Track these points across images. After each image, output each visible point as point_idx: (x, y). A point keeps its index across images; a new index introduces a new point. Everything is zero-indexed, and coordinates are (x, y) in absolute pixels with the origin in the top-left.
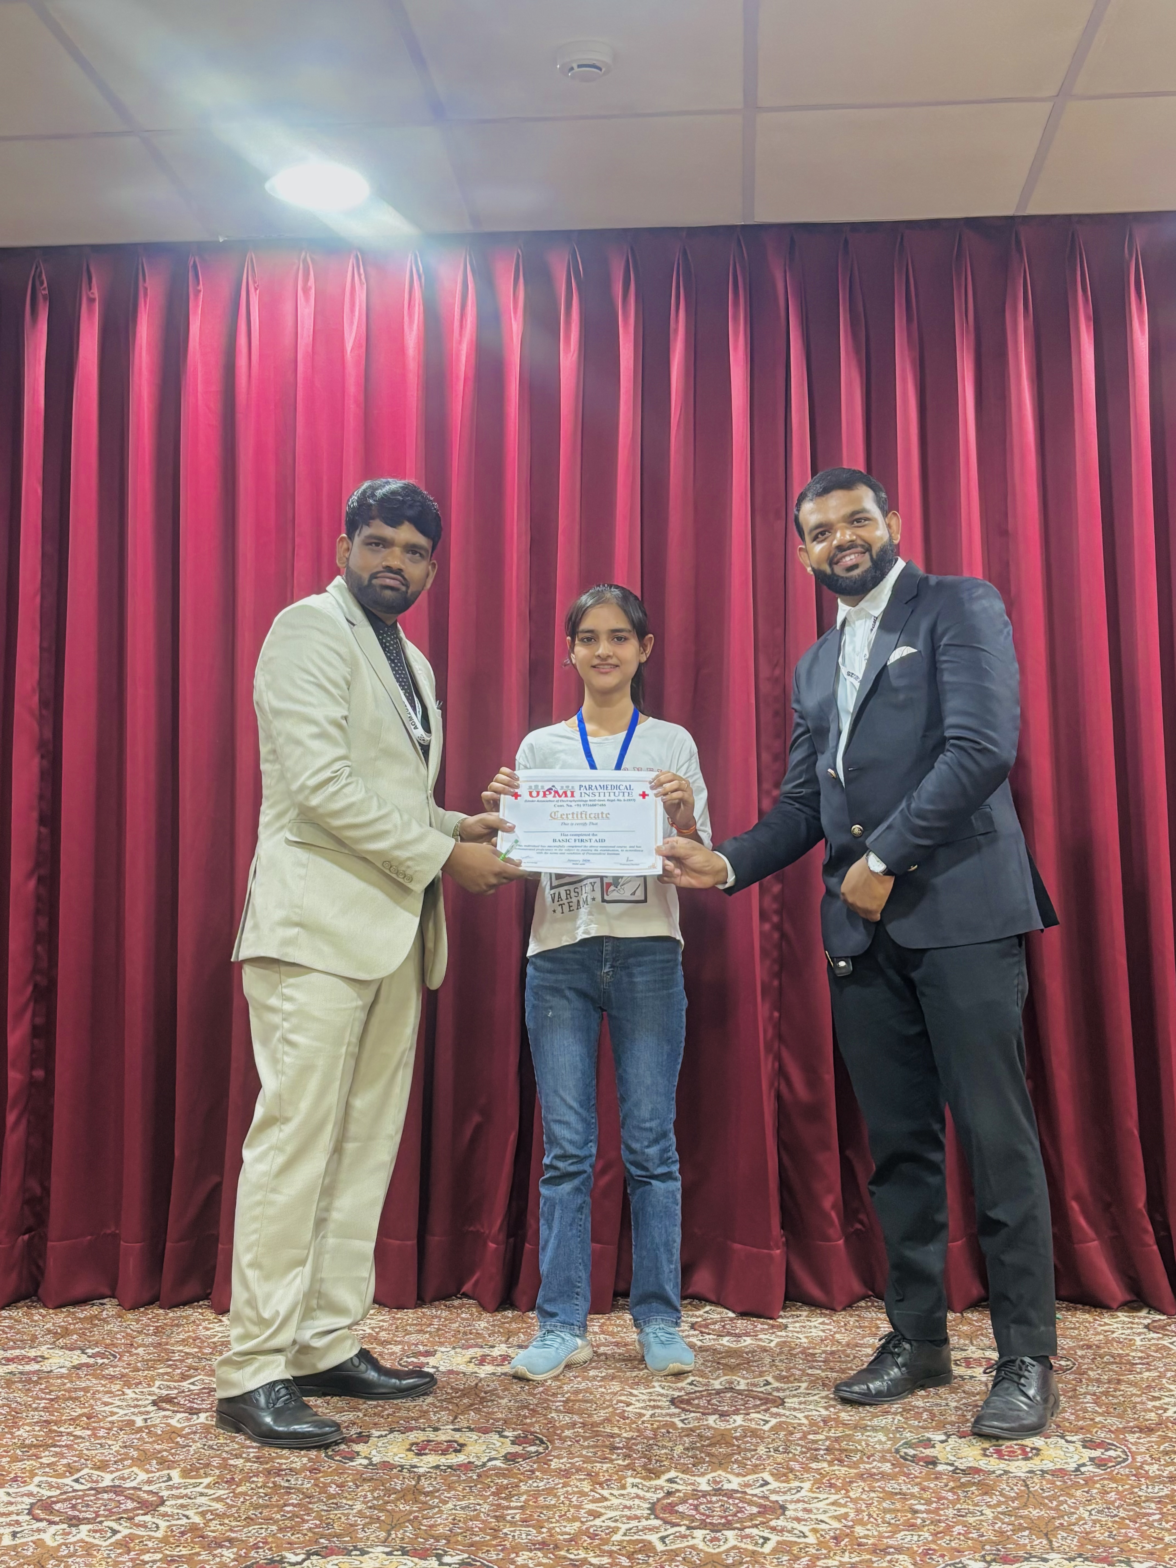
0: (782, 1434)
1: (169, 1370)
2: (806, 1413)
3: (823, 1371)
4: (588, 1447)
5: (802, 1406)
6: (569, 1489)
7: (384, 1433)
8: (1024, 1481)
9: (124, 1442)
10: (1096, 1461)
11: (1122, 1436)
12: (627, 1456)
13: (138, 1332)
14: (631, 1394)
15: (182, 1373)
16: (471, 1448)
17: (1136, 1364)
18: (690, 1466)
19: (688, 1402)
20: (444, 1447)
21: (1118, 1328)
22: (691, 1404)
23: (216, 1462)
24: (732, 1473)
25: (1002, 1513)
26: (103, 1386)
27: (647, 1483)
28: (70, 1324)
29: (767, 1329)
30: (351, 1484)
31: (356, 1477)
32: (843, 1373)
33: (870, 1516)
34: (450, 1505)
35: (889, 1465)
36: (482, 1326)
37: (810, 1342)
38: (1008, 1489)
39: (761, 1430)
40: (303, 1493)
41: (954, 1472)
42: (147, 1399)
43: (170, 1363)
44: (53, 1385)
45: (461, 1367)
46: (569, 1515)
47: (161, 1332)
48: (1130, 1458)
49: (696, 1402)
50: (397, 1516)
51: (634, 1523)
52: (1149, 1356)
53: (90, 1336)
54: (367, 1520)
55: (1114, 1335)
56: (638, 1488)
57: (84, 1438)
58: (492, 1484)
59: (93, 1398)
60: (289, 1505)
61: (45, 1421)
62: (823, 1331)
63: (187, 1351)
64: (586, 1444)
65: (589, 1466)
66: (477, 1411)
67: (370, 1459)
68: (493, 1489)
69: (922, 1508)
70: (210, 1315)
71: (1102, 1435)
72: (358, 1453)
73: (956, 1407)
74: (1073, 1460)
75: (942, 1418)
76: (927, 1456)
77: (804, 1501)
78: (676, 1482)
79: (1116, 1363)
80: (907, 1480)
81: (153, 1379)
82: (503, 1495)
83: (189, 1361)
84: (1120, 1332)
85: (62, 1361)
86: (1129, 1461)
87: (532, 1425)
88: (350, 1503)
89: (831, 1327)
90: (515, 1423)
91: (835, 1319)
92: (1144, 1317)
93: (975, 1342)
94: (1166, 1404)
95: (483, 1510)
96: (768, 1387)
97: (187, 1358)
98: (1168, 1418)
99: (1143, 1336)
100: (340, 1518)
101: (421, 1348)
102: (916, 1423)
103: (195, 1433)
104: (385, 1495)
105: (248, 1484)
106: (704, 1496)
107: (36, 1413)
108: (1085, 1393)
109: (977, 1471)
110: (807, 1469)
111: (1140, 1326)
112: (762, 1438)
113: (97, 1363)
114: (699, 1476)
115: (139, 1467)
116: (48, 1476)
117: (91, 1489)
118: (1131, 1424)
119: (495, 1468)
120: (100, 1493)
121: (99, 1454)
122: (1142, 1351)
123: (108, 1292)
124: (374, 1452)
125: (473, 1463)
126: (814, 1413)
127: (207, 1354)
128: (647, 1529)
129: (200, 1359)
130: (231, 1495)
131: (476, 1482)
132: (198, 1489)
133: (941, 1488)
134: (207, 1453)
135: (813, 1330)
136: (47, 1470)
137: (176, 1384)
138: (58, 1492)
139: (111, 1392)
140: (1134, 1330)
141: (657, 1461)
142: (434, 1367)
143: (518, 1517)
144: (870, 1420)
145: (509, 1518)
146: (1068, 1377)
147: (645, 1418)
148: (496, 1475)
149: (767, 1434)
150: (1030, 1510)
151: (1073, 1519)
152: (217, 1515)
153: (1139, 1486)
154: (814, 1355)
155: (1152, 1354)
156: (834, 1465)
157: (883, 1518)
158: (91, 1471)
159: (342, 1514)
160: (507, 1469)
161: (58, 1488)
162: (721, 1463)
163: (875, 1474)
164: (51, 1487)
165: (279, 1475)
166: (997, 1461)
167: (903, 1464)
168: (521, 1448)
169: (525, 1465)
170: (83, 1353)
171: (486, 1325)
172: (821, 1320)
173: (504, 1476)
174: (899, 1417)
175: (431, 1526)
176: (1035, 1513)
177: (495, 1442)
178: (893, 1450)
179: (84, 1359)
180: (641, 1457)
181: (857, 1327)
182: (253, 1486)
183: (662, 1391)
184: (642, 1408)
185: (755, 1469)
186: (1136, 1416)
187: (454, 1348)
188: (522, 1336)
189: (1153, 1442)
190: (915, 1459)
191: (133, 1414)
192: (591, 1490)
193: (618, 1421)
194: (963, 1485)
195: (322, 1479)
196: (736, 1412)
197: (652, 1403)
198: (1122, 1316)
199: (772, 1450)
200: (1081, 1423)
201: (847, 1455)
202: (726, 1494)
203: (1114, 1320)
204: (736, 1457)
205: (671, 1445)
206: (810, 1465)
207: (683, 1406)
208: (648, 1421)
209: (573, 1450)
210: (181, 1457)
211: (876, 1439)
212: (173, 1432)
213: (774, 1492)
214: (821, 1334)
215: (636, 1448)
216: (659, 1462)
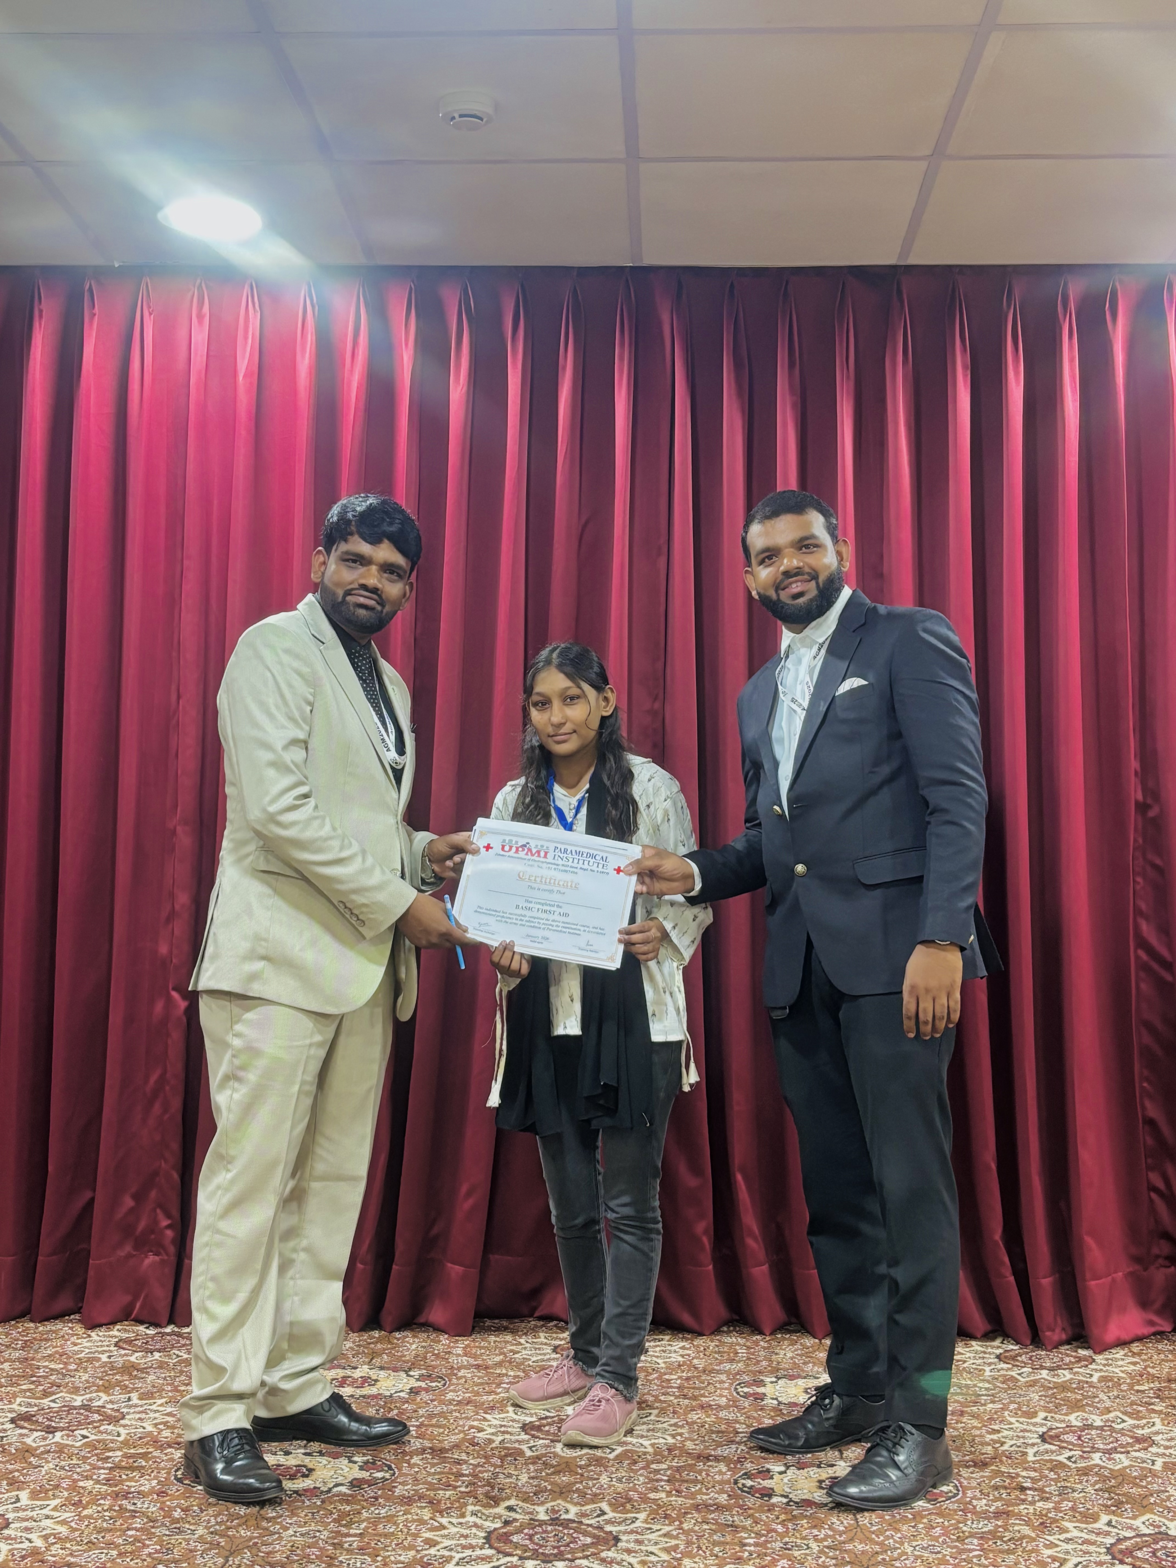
0: (626, 1462)
1: (32, 1387)
2: (653, 1441)
3: (677, 1397)
4: (434, 1474)
5: (650, 1434)
6: (409, 1516)
12: (470, 1484)
13: (7, 1346)
14: (485, 1419)
15: (44, 1390)
16: (319, 1473)
17: (983, 1395)
18: (531, 1494)
19: (539, 1428)
20: (292, 1472)
21: (969, 1358)
22: (542, 1430)
23: (66, 1484)
24: (571, 1502)
25: (828, 1547)
27: (486, 1512)
30: (196, 1508)
31: (202, 1502)
33: (699, 1548)
34: (291, 1532)
35: (725, 1496)
36: (347, 1346)
37: (667, 1368)
38: (838, 1523)
39: (607, 1458)
40: (148, 1517)
41: (787, 1504)
42: (7, 1417)
43: (34, 1379)
46: (405, 1543)
47: (29, 1346)
48: (960, 1493)
49: (547, 1428)
50: (238, 1541)
51: (468, 1552)
52: (996, 1387)
54: (207, 1546)
55: (965, 1365)
56: (477, 1516)
58: (334, 1511)
60: (132, 1529)
62: (682, 1356)
63: (52, 1366)
64: (433, 1470)
65: (432, 1493)
68: (335, 1516)
69: (751, 1541)
70: (79, 1329)
76: (765, 1488)
77: (637, 1533)
78: (515, 1510)
79: (962, 1394)
80: (741, 1512)
81: (15, 1396)
82: (344, 1522)
83: (53, 1377)
84: (972, 1361)
86: (959, 1497)
88: (192, 1527)
89: (691, 1352)
91: (695, 1343)
92: (997, 1346)
94: (1003, 1437)
95: (322, 1537)
97: (51, 1375)
98: (1004, 1451)
99: (993, 1367)
100: (181, 1543)
103: (49, 1452)
104: (227, 1521)
105: (94, 1507)
106: (540, 1526)
109: (809, 1503)
110: (644, 1499)
111: (992, 1356)
112: (606, 1467)
114: (538, 1505)
118: (967, 1458)
119: (340, 1494)
122: (988, 1382)
125: (319, 1488)
126: (661, 1441)
127: (71, 1371)
128: (479, 1558)
129: (64, 1375)
130: (76, 1518)
131: (320, 1508)
132: (45, 1511)
133: (773, 1520)
134: (58, 1474)
135: (673, 1355)
137: (37, 1401)
140: (985, 1360)
141: (499, 1489)
143: (355, 1545)
144: (714, 1450)
145: (346, 1546)
147: (494, 1445)
148: (341, 1501)
149: (611, 1462)
150: (856, 1544)
151: (895, 1554)
152: (60, 1539)
153: (965, 1522)
154: (669, 1381)
155: (999, 1384)
156: (672, 1496)
157: (711, 1550)
159: (183, 1539)
160: (351, 1496)
162: (563, 1492)
163: (710, 1505)
165: (126, 1498)
167: (740, 1495)
168: (368, 1474)
169: (370, 1492)
171: (351, 1345)
172: (682, 1344)
173: (348, 1502)
174: (743, 1447)
175: (268, 1553)
176: (860, 1547)
177: (344, 1467)
178: (732, 1481)
180: (484, 1486)
181: (716, 1352)
182: (100, 1509)
183: (515, 1417)
185: (596, 1498)
186: (973, 1449)
188: (386, 1357)
189: (984, 1477)
190: (751, 1491)
192: (431, 1519)
193: (467, 1447)
194: (794, 1517)
195: (168, 1503)
197: (503, 1429)
198: (976, 1345)
199: (614, 1479)
201: (686, 1485)
202: (562, 1524)
203: (967, 1349)
204: (578, 1486)
205: (516, 1473)
206: (649, 1495)
207: (533, 1432)
208: (497, 1448)
209: (420, 1476)
210: (32, 1478)
211: (717, 1469)
212: (27, 1451)
213: (609, 1522)
214: (680, 1359)
215: (481, 1475)
216: (501, 1490)
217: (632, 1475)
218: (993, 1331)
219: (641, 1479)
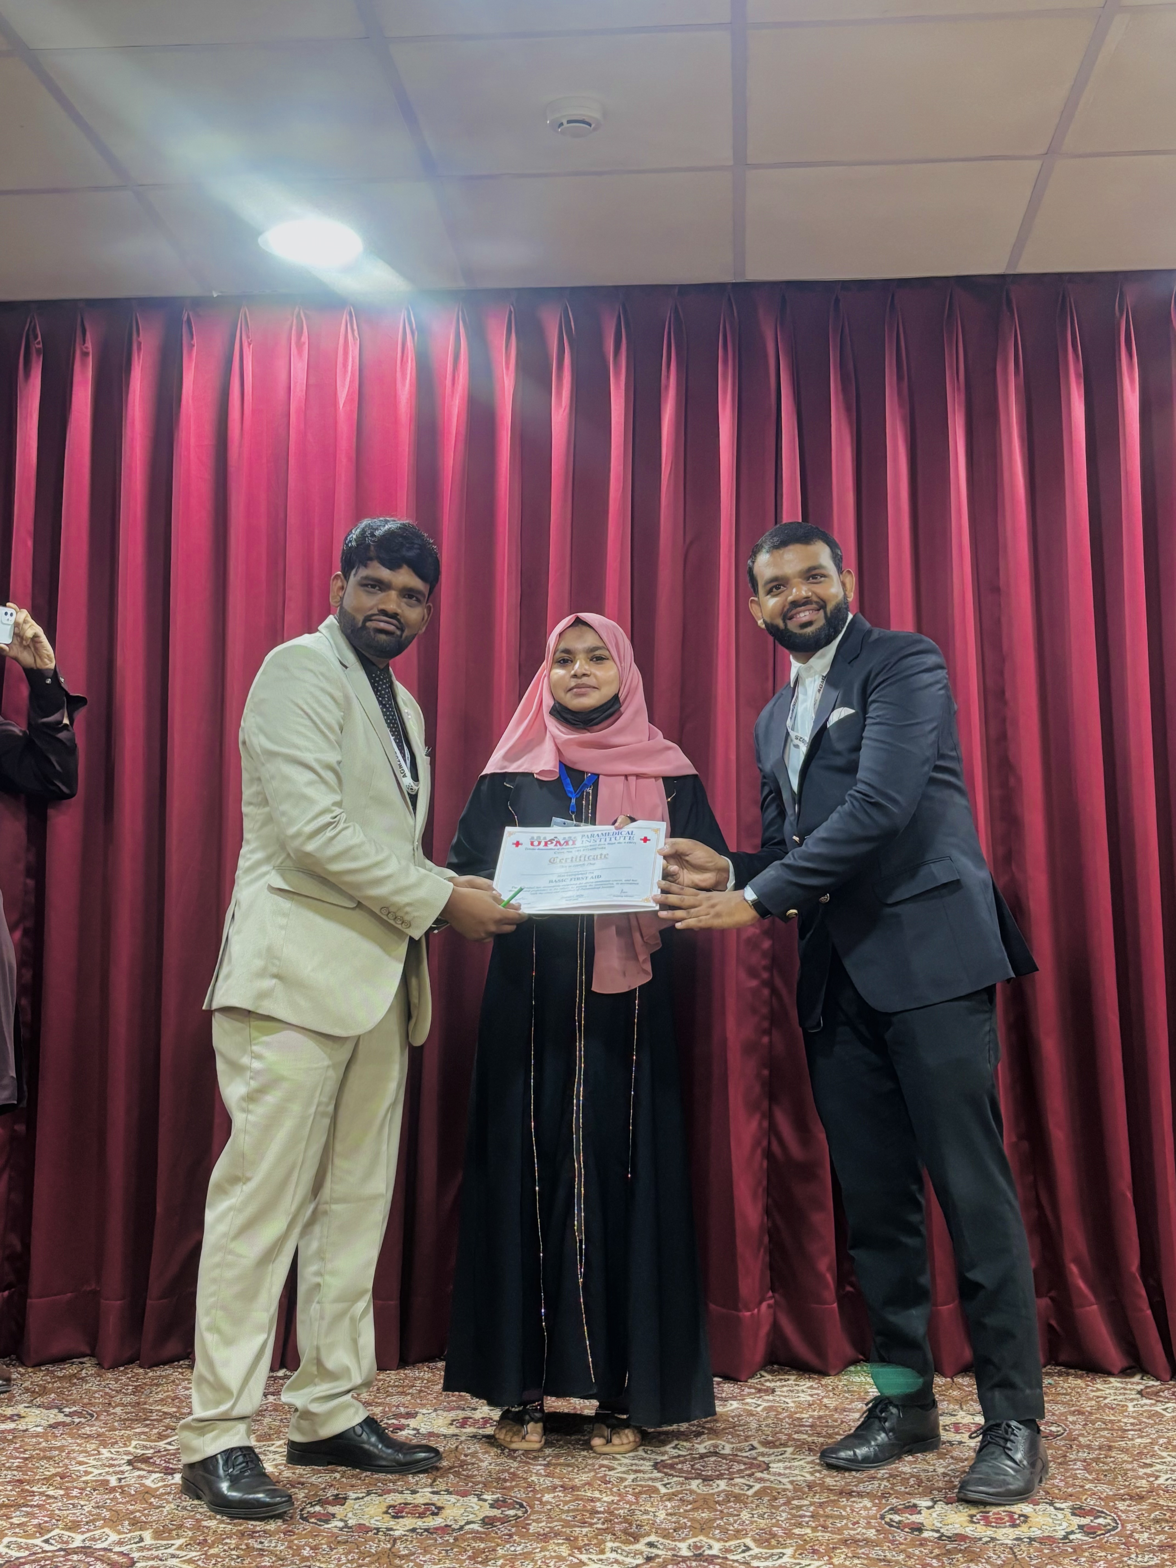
0: (766, 1499)
1: (147, 1430)
2: (791, 1479)
3: (810, 1435)
4: (568, 1511)
5: (787, 1471)
6: (547, 1553)
7: (361, 1495)
8: (1011, 1548)
9: (97, 1503)
10: (1085, 1529)
11: (1112, 1504)
12: (606, 1521)
13: (117, 1391)
15: (159, 1433)
16: (448, 1511)
17: (1129, 1430)
18: (671, 1531)
19: (672, 1467)
20: (421, 1510)
21: (1110, 1394)
22: (674, 1468)
23: (189, 1523)
24: (714, 1538)
26: (79, 1445)
27: (626, 1549)
28: (49, 1383)
29: (753, 1394)
30: (325, 1546)
31: (331, 1540)
32: (829, 1438)
35: (873, 1531)
37: (797, 1407)
38: (995, 1557)
39: (744, 1495)
40: (276, 1556)
41: (939, 1538)
42: (123, 1459)
43: (148, 1422)
44: (28, 1444)
45: (442, 1429)
47: (139, 1391)
48: (1120, 1526)
49: (680, 1466)
52: (1141, 1423)
53: (68, 1395)
55: (1107, 1401)
56: (617, 1553)
57: (56, 1498)
58: (469, 1548)
59: (67, 1458)
61: (18, 1481)
62: (811, 1396)
63: (165, 1410)
64: (566, 1508)
65: (568, 1530)
66: (457, 1474)
67: (346, 1521)
68: (470, 1553)
71: (1092, 1503)
72: (334, 1516)
73: (944, 1473)
74: (1061, 1528)
75: (929, 1484)
76: (913, 1523)
78: (656, 1547)
79: (1107, 1429)
80: (892, 1547)
81: (129, 1439)
82: (480, 1559)
83: (167, 1421)
84: (1113, 1398)
85: (39, 1419)
86: (1119, 1529)
87: (512, 1488)
89: (819, 1392)
90: (495, 1487)
91: (823, 1383)
92: (1137, 1383)
93: (965, 1408)
94: (1157, 1471)
96: (753, 1452)
97: (165, 1418)
98: (1159, 1485)
99: (1135, 1402)
101: (402, 1410)
102: (903, 1488)
103: (169, 1493)
104: (359, 1559)
105: (220, 1546)
106: (684, 1561)
107: (9, 1472)
108: (1075, 1460)
109: (961, 1537)
110: (789, 1535)
111: (1133, 1392)
112: (745, 1503)
113: (74, 1422)
114: (680, 1541)
115: (110, 1527)
116: (17, 1537)
117: (60, 1550)
118: (1122, 1491)
119: (472, 1532)
120: (70, 1554)
121: (71, 1515)
122: (1134, 1418)
123: (88, 1352)
124: (350, 1515)
125: (450, 1526)
126: (799, 1478)
130: (203, 1557)
131: (453, 1546)
132: (170, 1551)
133: (926, 1555)
134: (181, 1514)
135: (801, 1394)
136: (17, 1530)
137: (152, 1444)
138: (27, 1553)
139: (86, 1452)
140: (1127, 1396)
141: (637, 1526)
142: (414, 1429)
144: (856, 1486)
146: (1058, 1443)
147: (626, 1483)
148: (474, 1539)
149: (751, 1499)
153: (1129, 1555)
154: (801, 1419)
155: (1144, 1420)
156: (818, 1531)
158: (62, 1532)
160: (484, 1533)
161: (27, 1549)
162: (703, 1528)
163: (859, 1541)
164: (20, 1547)
165: (252, 1537)
166: (984, 1527)
167: (888, 1530)
168: (500, 1511)
169: (503, 1529)
170: (61, 1411)
172: (809, 1384)
173: (482, 1540)
174: (885, 1483)
177: (473, 1505)
178: (878, 1516)
179: (61, 1418)
180: (621, 1523)
181: (845, 1392)
182: (226, 1548)
183: (645, 1455)
184: (624, 1472)
185: (738, 1534)
186: (1127, 1483)
187: (435, 1410)
189: (1143, 1510)
190: (900, 1525)
191: (107, 1473)
192: (570, 1555)
193: (600, 1485)
194: (949, 1552)
195: (296, 1542)
196: (720, 1477)
197: (634, 1468)
198: (1115, 1382)
199: (755, 1516)
200: (1070, 1490)
201: (831, 1521)
202: (707, 1559)
203: (1106, 1386)
204: (718, 1522)
205: (653, 1510)
206: (794, 1531)
207: (665, 1470)
208: (630, 1485)
209: (553, 1514)
210: (154, 1518)
211: (861, 1505)
212: (147, 1493)
213: (755, 1557)
214: (809, 1398)
215: (616, 1512)
216: (639, 1526)
217: (774, 1511)
218: (1130, 1368)
219: (784, 1515)
